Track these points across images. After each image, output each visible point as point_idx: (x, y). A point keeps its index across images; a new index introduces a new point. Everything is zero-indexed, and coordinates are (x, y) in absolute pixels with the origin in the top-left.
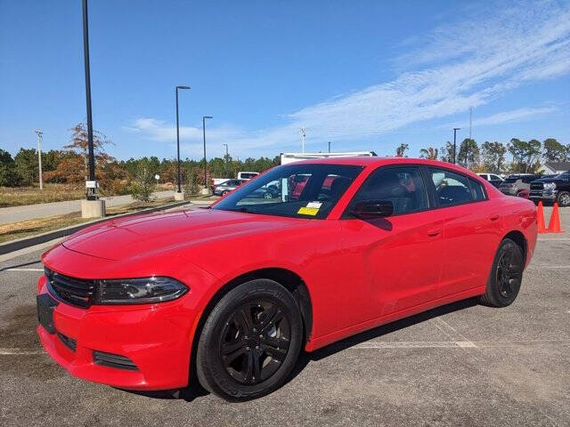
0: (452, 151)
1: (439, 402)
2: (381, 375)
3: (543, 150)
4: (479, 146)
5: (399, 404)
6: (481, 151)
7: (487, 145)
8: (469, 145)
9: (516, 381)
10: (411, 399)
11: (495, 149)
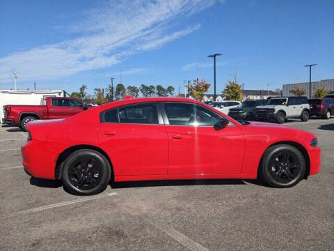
0: (112, 90)
1: (96, 225)
2: (66, 218)
3: (156, 91)
4: (126, 88)
5: (75, 231)
6: (127, 91)
7: (130, 88)
8: (120, 87)
9: (134, 207)
10: (82, 226)
11: (133, 90)
